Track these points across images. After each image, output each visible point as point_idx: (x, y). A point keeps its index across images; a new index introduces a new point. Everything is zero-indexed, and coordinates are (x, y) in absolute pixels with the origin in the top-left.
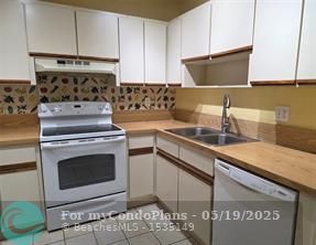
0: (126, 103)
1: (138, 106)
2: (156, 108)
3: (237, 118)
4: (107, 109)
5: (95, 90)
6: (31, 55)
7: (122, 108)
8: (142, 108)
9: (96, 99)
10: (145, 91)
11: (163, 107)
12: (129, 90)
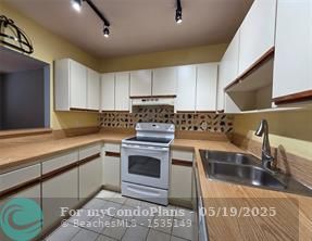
0: (187, 125)
1: (196, 128)
2: (212, 130)
3: (287, 151)
4: (172, 128)
5: (166, 116)
6: (131, 98)
7: (184, 128)
8: (199, 130)
9: (166, 122)
10: (203, 117)
11: (219, 131)
12: (190, 116)
